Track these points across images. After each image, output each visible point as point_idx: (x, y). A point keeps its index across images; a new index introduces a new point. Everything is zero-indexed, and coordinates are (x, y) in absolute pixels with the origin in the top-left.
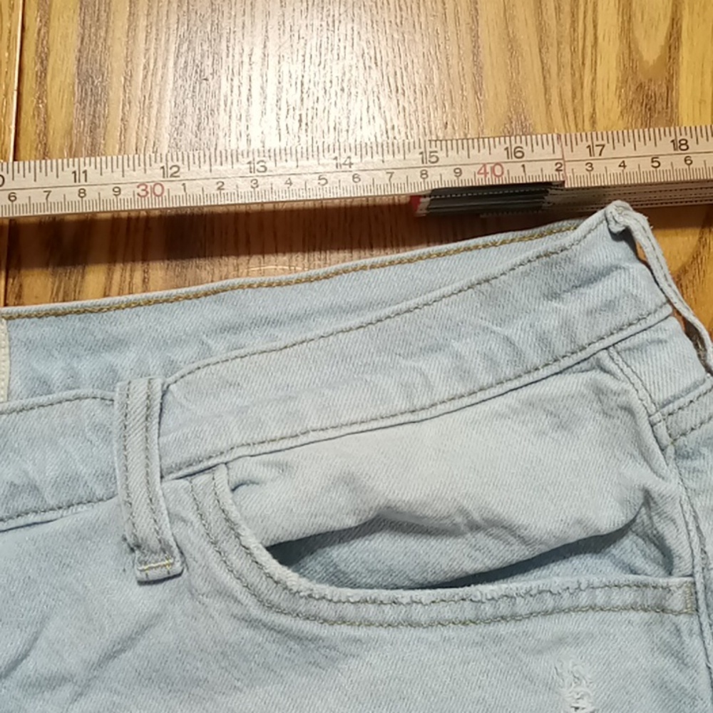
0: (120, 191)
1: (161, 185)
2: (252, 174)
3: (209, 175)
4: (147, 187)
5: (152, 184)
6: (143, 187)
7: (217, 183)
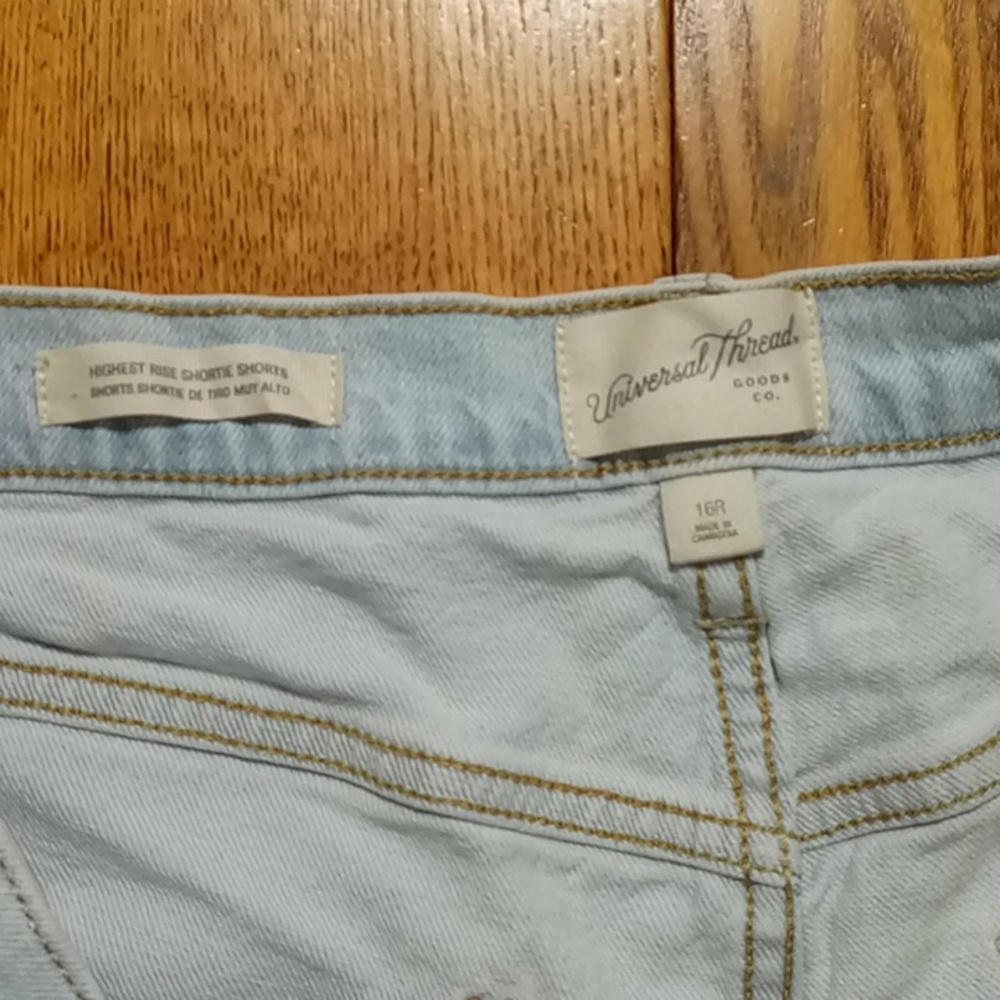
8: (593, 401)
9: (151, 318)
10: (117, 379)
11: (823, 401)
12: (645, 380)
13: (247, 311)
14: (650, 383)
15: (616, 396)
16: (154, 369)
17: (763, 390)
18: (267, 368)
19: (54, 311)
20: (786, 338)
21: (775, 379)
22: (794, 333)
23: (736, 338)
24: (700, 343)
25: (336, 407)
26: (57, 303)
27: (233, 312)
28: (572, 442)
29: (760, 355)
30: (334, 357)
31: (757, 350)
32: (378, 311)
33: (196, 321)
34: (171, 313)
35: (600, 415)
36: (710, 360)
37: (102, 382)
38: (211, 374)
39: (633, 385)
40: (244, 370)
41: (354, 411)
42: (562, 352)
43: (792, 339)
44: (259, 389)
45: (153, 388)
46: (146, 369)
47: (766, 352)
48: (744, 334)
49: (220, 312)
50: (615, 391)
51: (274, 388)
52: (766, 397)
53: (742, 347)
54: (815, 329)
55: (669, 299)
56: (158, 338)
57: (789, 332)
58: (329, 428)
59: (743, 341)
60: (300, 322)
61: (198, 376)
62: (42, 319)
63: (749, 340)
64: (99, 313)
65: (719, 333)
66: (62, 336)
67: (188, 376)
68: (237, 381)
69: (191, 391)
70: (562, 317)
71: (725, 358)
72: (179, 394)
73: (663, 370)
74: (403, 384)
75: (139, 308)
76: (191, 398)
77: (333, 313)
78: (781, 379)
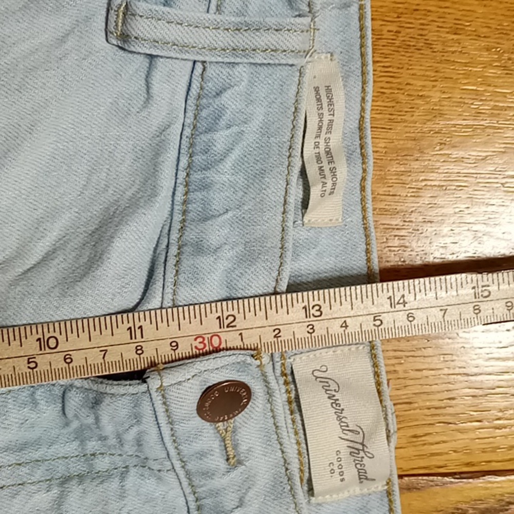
0: (177, 345)
1: (218, 336)
2: (308, 319)
3: (265, 323)
4: (204, 339)
5: (209, 336)
6: (201, 340)
7: (274, 331)
8: (324, 369)
9: (358, 117)
10: (325, 101)
11: (326, 499)
12: (338, 400)
13: (364, 171)
14: (335, 403)
15: (327, 382)
16: (331, 121)
17: (336, 468)
18: (334, 184)
19: (359, 63)
20: (363, 477)
21: (341, 474)
22: (365, 481)
23: (363, 450)
24: (359, 430)
25: (314, 223)
26: (364, 65)
27: (363, 163)
28: (301, 358)
29: (354, 464)
30: (340, 220)
31: (357, 462)
32: (367, 244)
33: (358, 142)
34: (361, 128)
35: (316, 374)
36: (350, 436)
37: (323, 93)
38: (328, 153)
39: (334, 393)
40: (333, 171)
41: (312, 234)
42: (350, 349)
43: (362, 480)
44: (323, 180)
45: (321, 121)
46: (331, 117)
47: (356, 467)
48: (366, 455)
49: (363, 156)
50: (330, 382)
51: (324, 189)
52: (332, 470)
53: (359, 454)
54: (365, 491)
55: (383, 411)
56: (347, 121)
57: (367, 479)
58: (302, 220)
59: (362, 454)
60: (359, 200)
61: (327, 146)
62: (354, 57)
63: (363, 457)
64: (360, 88)
65: (365, 440)
66: (345, 68)
67: (327, 140)
68: (326, 168)
69: (319, 142)
70: (369, 348)
71: (351, 444)
72: (318, 136)
73: (343, 410)
74: (328, 260)
75: (363, 110)
76: (315, 143)
77: (364, 218)
78: (342, 477)
